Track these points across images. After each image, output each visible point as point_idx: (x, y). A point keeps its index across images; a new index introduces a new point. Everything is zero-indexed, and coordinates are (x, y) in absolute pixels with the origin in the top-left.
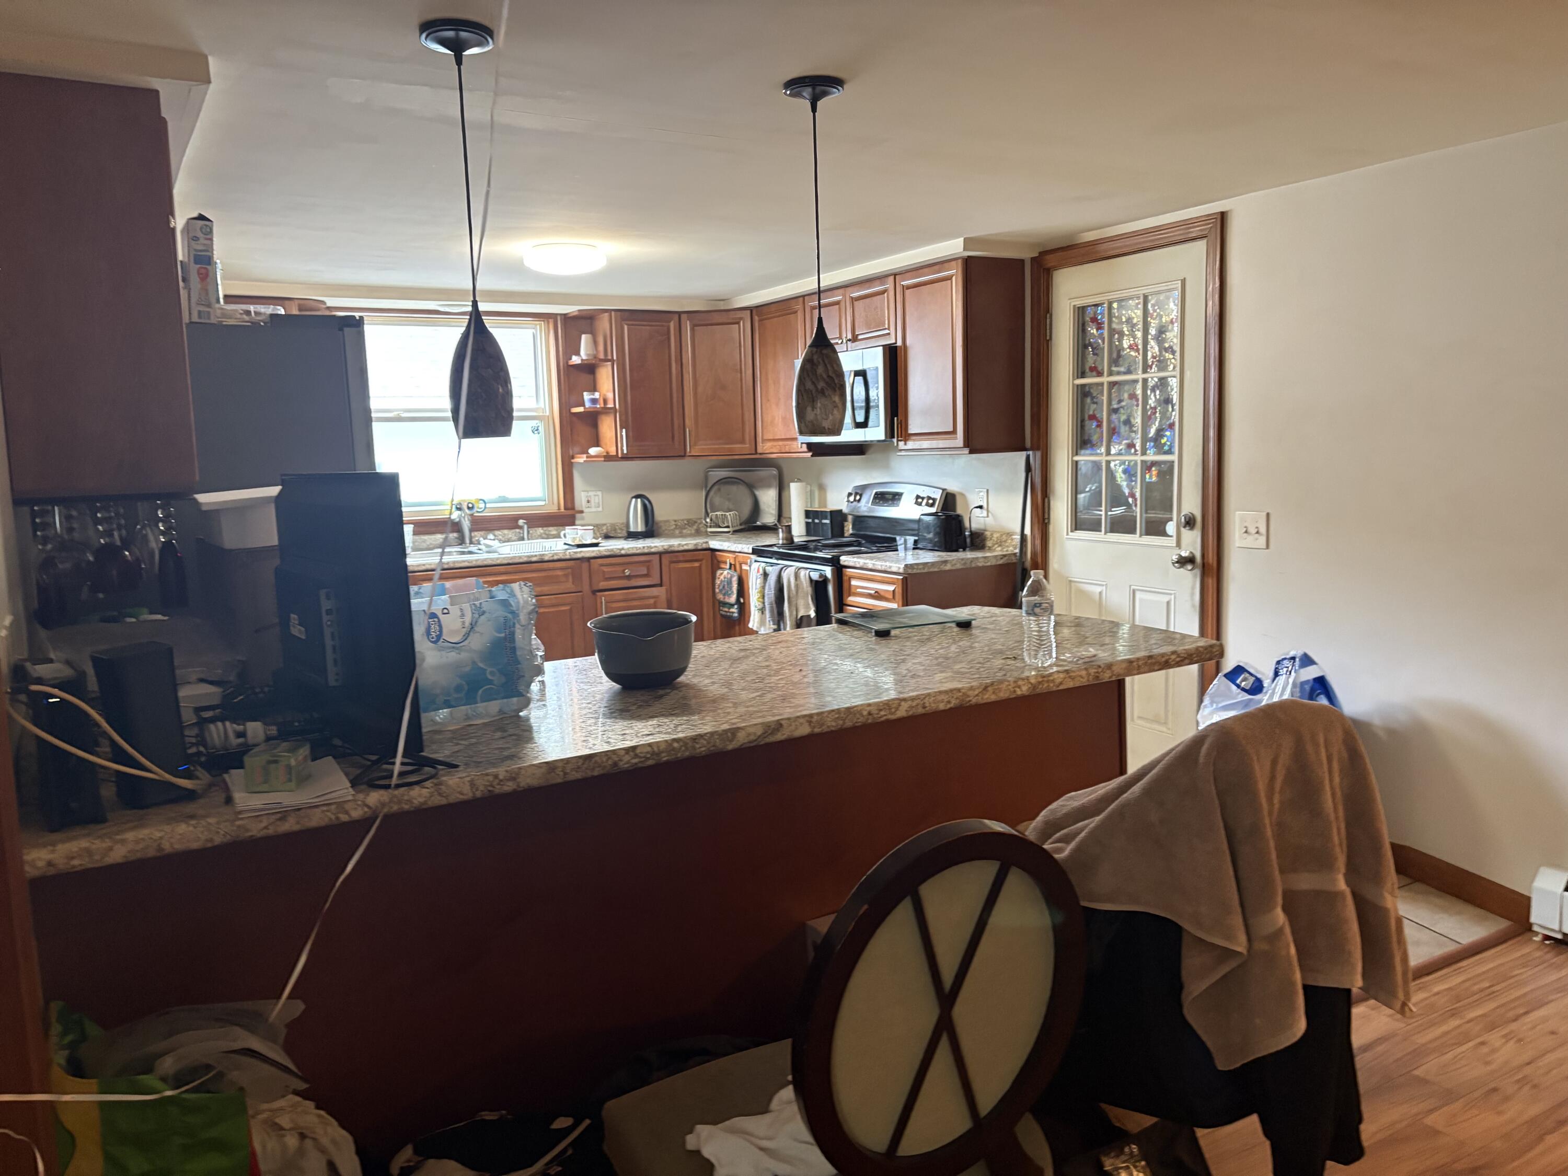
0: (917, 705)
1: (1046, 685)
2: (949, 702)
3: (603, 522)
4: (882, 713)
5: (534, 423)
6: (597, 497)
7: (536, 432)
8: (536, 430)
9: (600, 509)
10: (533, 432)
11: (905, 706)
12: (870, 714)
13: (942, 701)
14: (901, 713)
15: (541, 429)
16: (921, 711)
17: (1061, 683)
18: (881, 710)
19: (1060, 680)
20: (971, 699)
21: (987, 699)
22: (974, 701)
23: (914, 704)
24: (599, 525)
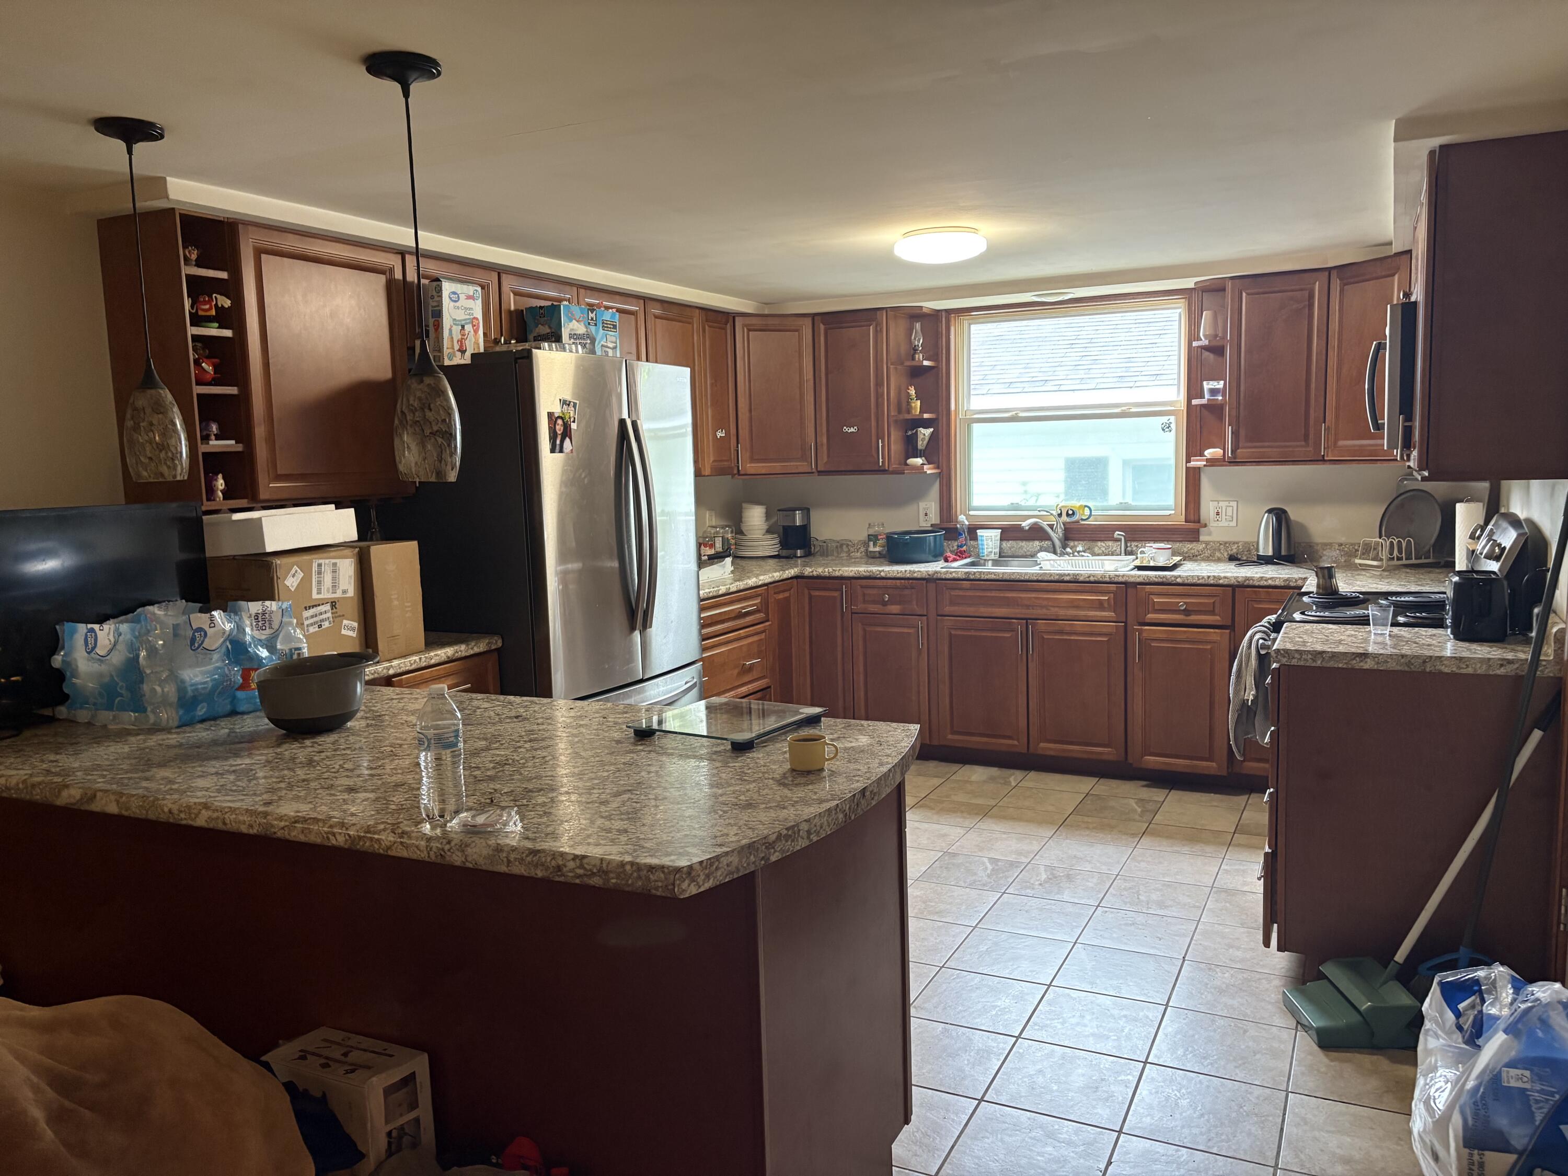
0: (218, 818)
1: (368, 844)
2: (251, 826)
3: (1236, 540)
4: (183, 816)
5: (1164, 419)
6: (1228, 507)
7: (1167, 430)
8: (1166, 428)
9: (1234, 524)
10: (1163, 430)
11: (205, 814)
12: (170, 811)
13: (244, 823)
14: (201, 822)
15: (1173, 426)
16: (220, 826)
17: (389, 848)
18: (181, 811)
19: (388, 844)
20: (276, 830)
21: (295, 836)
22: (280, 834)
23: (215, 815)
24: (1230, 543)
